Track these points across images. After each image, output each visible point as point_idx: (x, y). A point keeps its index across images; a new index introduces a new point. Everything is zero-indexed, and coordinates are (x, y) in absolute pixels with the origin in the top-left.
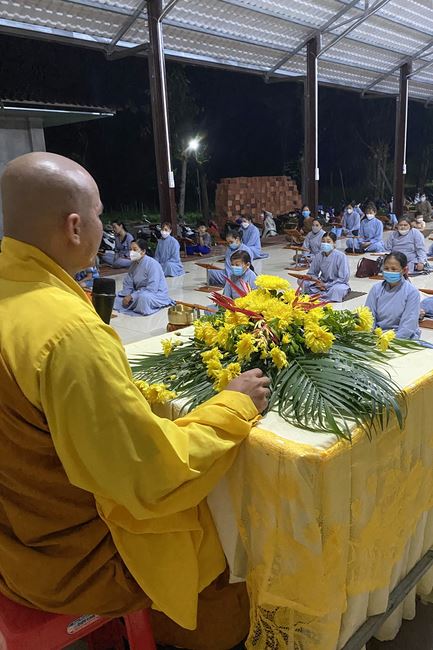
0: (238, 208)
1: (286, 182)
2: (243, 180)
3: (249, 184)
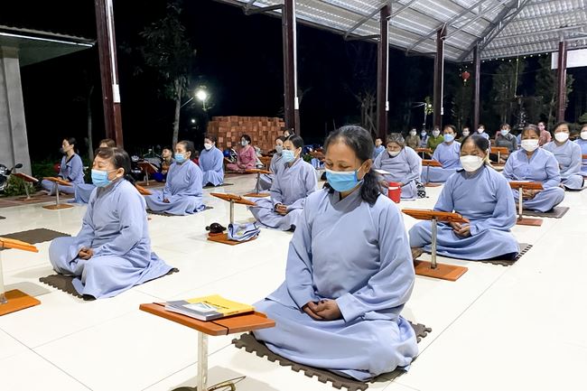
0: (229, 144)
1: (278, 123)
2: (236, 118)
3: (240, 123)
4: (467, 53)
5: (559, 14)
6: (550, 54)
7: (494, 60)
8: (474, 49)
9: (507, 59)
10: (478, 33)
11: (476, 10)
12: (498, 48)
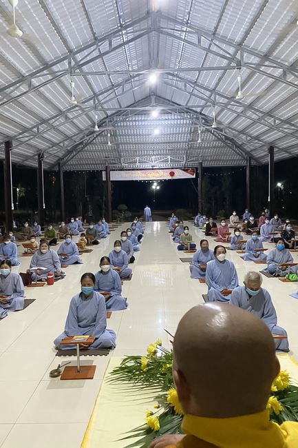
4: (53, 166)
5: (104, 151)
6: (101, 171)
7: (70, 171)
8: (58, 163)
9: (78, 171)
10: (61, 155)
11: (62, 144)
12: (73, 165)
